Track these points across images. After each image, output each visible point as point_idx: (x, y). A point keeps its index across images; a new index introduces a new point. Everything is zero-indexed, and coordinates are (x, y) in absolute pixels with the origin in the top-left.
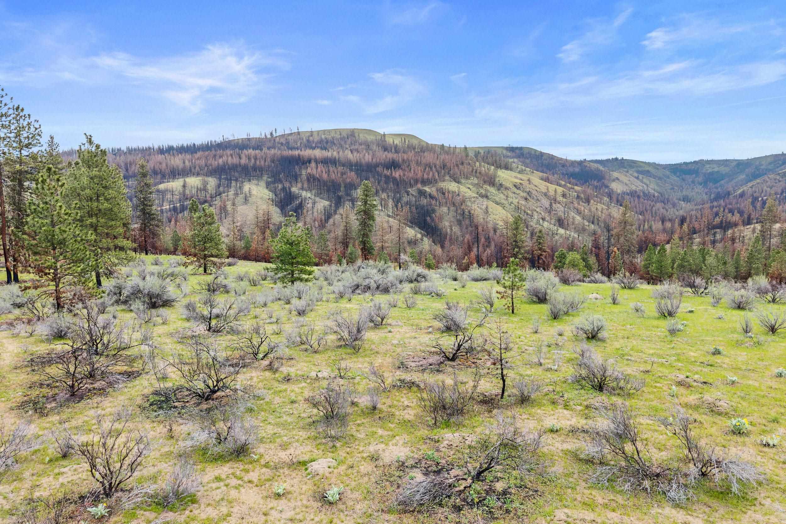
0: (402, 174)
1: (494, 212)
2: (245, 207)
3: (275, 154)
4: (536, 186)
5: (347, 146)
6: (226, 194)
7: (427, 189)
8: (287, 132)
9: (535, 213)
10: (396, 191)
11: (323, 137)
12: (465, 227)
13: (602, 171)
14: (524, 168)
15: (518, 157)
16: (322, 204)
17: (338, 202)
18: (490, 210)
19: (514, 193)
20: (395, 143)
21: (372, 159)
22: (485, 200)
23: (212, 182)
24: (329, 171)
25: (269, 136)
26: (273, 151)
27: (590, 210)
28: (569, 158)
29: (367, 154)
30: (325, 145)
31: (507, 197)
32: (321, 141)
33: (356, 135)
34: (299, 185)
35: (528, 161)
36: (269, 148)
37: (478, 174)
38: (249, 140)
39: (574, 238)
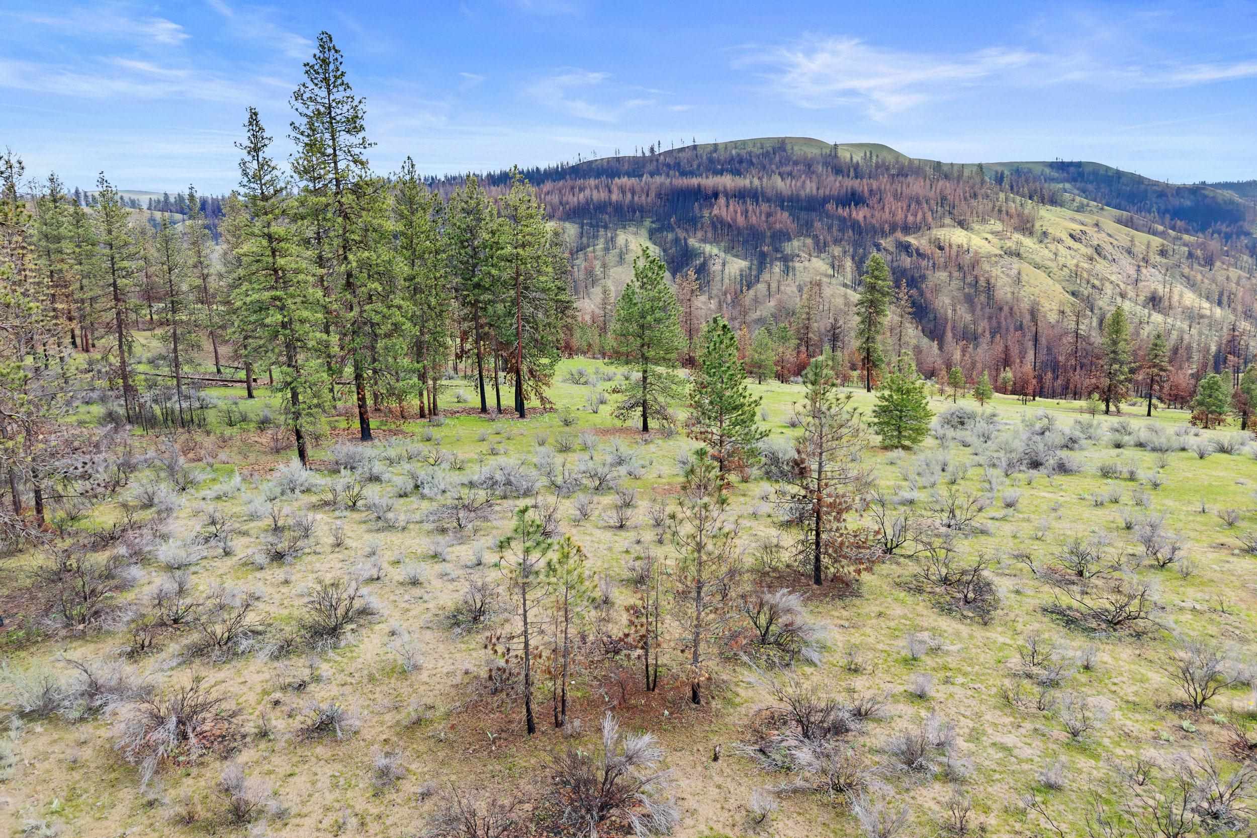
0: (868, 215)
1: (1032, 281)
2: (619, 269)
3: (662, 184)
4: (1110, 236)
5: (774, 167)
6: (591, 249)
7: (911, 240)
8: (678, 146)
9: (1107, 284)
10: (856, 244)
11: (734, 152)
12: (979, 307)
13: (1238, 204)
14: (1085, 201)
15: (1073, 180)
16: (737, 265)
17: (762, 262)
18: (1024, 278)
19: (1070, 248)
20: (855, 160)
21: (818, 189)
22: (1015, 259)
23: (571, 230)
24: (747, 212)
25: (648, 154)
26: (658, 180)
27: (1214, 280)
28: (1170, 182)
29: (808, 182)
30: (737, 165)
31: (1056, 254)
32: (731, 160)
33: (789, 147)
34: (699, 234)
35: (1090, 187)
36: (652, 175)
37: (1004, 215)
38: (618, 159)
39: (1182, 331)
